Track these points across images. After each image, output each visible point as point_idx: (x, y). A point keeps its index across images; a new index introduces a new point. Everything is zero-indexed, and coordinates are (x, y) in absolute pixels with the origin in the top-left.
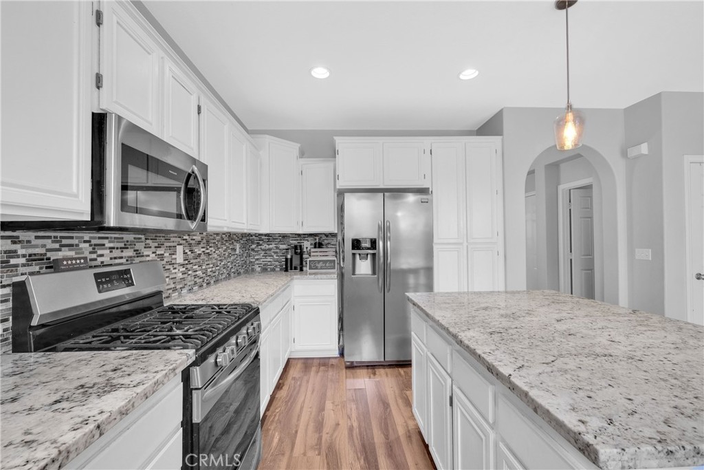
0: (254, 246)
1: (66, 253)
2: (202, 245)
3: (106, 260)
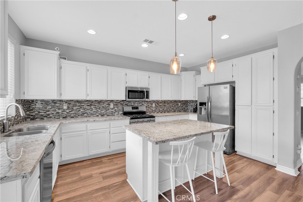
0: (189, 104)
1: (130, 104)
2: (162, 103)
3: (136, 105)
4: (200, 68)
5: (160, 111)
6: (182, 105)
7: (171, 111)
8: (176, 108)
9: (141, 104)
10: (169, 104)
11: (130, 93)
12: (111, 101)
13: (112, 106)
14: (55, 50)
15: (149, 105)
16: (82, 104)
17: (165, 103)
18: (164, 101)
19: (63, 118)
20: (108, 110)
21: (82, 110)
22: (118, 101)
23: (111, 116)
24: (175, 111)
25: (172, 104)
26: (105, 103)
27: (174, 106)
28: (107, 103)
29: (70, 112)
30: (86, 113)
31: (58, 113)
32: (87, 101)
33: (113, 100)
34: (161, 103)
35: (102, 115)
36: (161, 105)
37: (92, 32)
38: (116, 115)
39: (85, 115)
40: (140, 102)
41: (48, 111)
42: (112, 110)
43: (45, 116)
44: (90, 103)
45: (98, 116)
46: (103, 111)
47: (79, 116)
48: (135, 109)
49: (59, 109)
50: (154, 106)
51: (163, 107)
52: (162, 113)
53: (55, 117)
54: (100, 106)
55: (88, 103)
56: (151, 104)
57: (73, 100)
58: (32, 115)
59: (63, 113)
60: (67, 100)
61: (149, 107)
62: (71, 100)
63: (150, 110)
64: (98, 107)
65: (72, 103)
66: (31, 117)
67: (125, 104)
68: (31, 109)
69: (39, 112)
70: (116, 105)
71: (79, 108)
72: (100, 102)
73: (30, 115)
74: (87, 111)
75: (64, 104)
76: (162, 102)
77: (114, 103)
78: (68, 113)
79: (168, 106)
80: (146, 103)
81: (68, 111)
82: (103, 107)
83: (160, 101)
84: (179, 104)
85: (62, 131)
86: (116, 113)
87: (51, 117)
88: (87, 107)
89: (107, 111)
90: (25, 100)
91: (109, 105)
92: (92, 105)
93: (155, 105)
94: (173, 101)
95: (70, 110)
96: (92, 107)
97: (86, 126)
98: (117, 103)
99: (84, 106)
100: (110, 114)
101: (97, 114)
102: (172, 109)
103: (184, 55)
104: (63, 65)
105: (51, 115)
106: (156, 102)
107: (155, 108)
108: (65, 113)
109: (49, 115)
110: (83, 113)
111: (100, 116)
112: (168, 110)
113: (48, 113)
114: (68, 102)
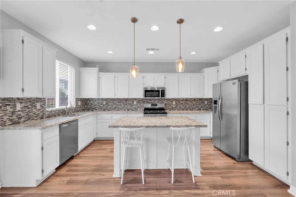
3: (156, 103)
4: (219, 63)
5: (181, 109)
6: (209, 104)
7: (195, 109)
8: (201, 106)
9: (161, 102)
10: (192, 102)
11: (146, 92)
12: (135, 99)
13: (135, 103)
14: (96, 67)
15: (169, 103)
16: (114, 101)
17: (186, 101)
18: (186, 99)
19: (104, 110)
20: (133, 105)
21: (114, 106)
22: (140, 99)
23: (135, 111)
24: (200, 110)
25: (196, 102)
26: (130, 100)
27: (199, 104)
28: (131, 101)
29: (107, 106)
30: (117, 108)
31: (101, 107)
32: (118, 99)
33: (136, 99)
34: (182, 101)
35: (128, 110)
36: (182, 103)
37: (110, 52)
38: (138, 110)
39: (117, 109)
40: (160, 100)
41: (96, 105)
42: (136, 106)
43: (94, 109)
44: (120, 100)
45: (125, 110)
46: (129, 107)
47: (112, 109)
48: (154, 106)
49: (101, 104)
50: (175, 104)
51: (184, 105)
52: (183, 110)
53: (99, 110)
54: (126, 103)
55: (118, 101)
56: (172, 102)
57: (109, 99)
58: (88, 108)
59: (104, 107)
60: (106, 99)
61: (169, 105)
62: (108, 99)
63: (170, 107)
64: (125, 104)
65: (108, 100)
66: (87, 109)
67: (147, 102)
68: (87, 104)
69: (91, 106)
70: (139, 102)
71: (113, 104)
72: (126, 100)
73: (87, 108)
74: (118, 106)
75: (104, 101)
76: (184, 100)
77: (137, 100)
78: (106, 107)
79: (191, 104)
80: (166, 101)
81: (106, 106)
82: (129, 104)
83: (181, 99)
84: (206, 102)
85: (98, 118)
86: (138, 109)
87: (97, 110)
88: (118, 103)
89: (132, 107)
90: (84, 99)
91: (134, 102)
92: (121, 102)
93: (176, 102)
94: (197, 99)
95: (107, 105)
96: (121, 103)
97: (112, 116)
98: (139, 101)
99: (116, 102)
100: (134, 110)
101: (125, 109)
102: (196, 107)
103: (195, 53)
104: (101, 76)
105: (97, 108)
106: (177, 100)
107: (175, 106)
108: (105, 107)
109: (96, 108)
110: (115, 108)
111: (126, 110)
112: (191, 108)
113: (95, 107)
114: (106, 100)
